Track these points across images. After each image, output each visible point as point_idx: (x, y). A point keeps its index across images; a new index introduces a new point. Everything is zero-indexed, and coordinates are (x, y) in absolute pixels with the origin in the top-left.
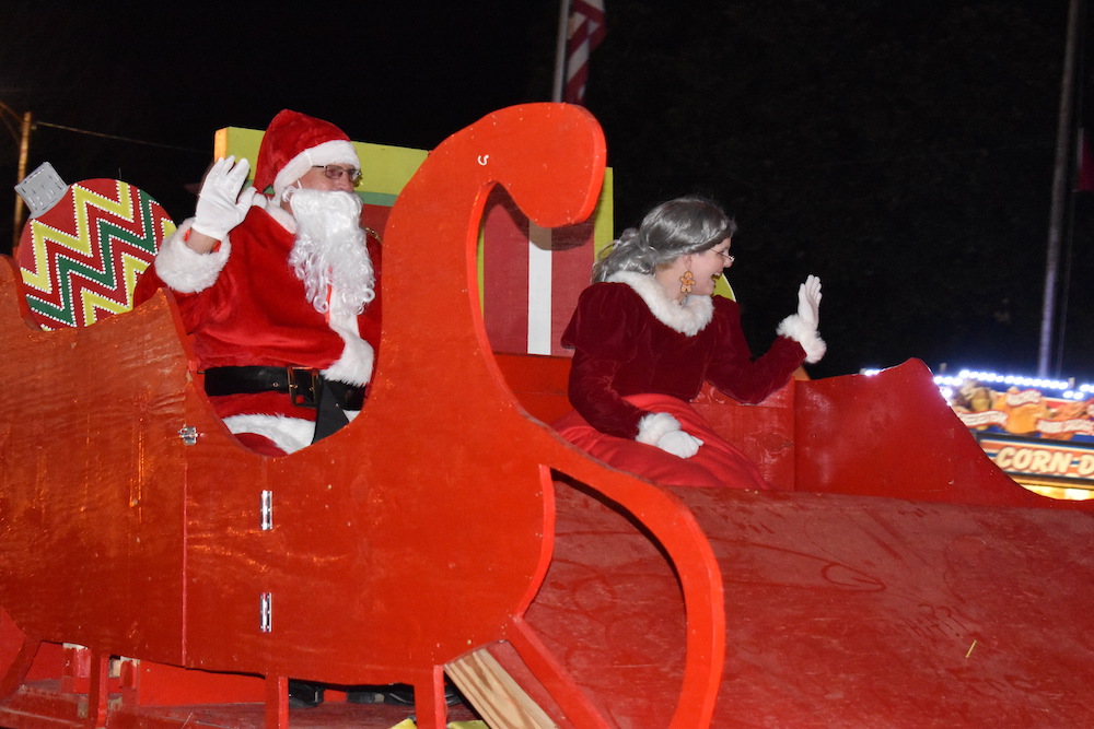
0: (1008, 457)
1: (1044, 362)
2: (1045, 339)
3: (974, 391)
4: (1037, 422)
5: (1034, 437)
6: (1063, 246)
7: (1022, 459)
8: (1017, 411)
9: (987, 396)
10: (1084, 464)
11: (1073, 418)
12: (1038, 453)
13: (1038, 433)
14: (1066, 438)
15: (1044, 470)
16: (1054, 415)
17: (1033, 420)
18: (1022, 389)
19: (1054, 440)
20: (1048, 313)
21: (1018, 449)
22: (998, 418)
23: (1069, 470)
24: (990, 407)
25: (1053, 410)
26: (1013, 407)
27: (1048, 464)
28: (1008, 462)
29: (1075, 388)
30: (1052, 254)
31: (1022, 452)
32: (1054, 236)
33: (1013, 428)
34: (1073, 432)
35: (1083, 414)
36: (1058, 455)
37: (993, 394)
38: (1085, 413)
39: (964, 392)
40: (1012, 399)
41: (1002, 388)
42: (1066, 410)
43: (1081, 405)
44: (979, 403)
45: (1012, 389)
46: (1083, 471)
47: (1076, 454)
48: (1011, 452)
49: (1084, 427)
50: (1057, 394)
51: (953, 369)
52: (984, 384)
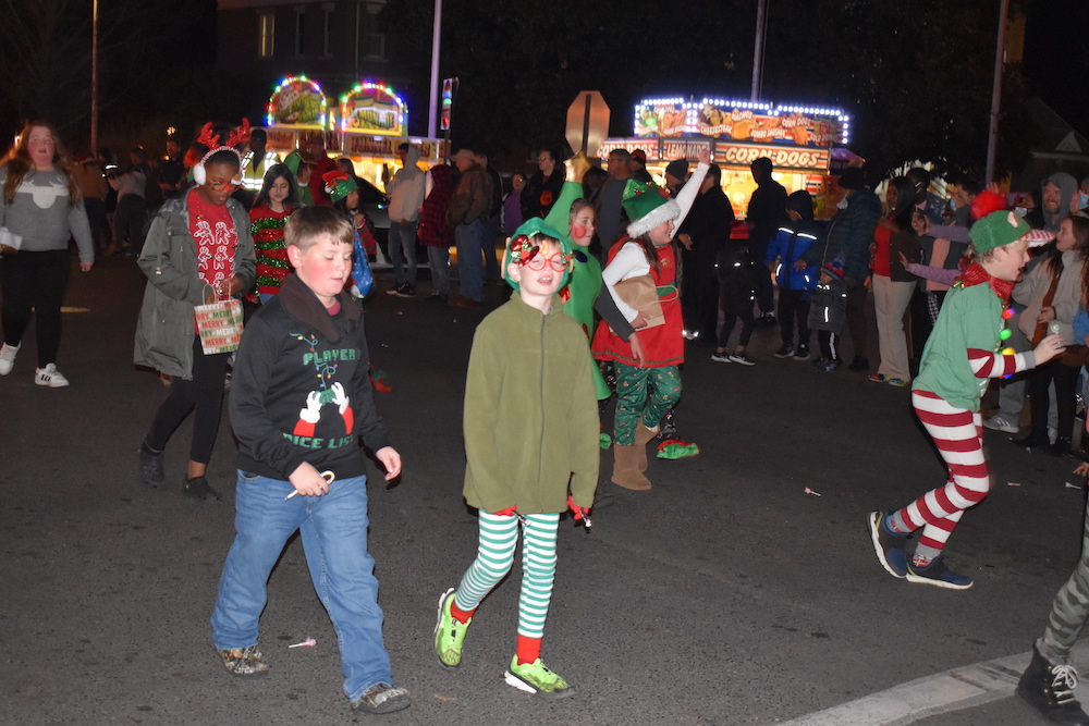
0: (732, 153)
1: (754, 92)
2: (755, 78)
3: (711, 112)
4: (751, 130)
5: (749, 140)
6: (766, 18)
7: (742, 155)
8: (738, 124)
9: (720, 115)
10: (779, 157)
11: (773, 128)
12: (750, 151)
13: (751, 138)
14: (768, 140)
16: (761, 126)
17: (748, 130)
18: (741, 110)
19: (761, 142)
20: (756, 61)
21: (738, 149)
22: (727, 129)
24: (722, 122)
25: (761, 123)
26: (735, 122)
28: (733, 156)
29: (775, 107)
30: (759, 25)
31: (742, 150)
32: (760, 12)
33: (736, 135)
34: (773, 137)
35: (780, 125)
36: (764, 151)
37: (723, 113)
38: (780, 124)
39: (705, 113)
40: (735, 116)
41: (730, 110)
42: (768, 123)
43: (778, 119)
44: (715, 120)
45: (736, 110)
46: (779, 161)
47: (775, 151)
48: (735, 150)
49: (780, 134)
50: (763, 112)
51: (698, 99)
52: (718, 108)
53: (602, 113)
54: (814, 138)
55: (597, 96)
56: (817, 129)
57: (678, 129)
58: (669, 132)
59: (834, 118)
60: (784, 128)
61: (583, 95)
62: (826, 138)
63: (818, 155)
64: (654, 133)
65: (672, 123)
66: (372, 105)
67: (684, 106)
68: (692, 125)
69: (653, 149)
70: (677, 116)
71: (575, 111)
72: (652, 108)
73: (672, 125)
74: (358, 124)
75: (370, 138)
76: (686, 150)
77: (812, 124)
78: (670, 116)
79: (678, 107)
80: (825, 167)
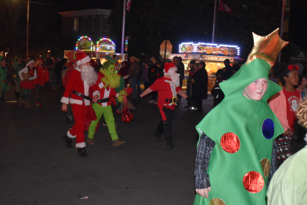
0: (207, 58)
1: (213, 41)
2: (213, 37)
3: (201, 46)
4: (212, 52)
5: (211, 54)
6: (216, 20)
7: (209, 58)
8: (208, 50)
9: (203, 47)
10: (220, 59)
11: (218, 51)
12: (212, 57)
13: (212, 53)
14: (217, 54)
15: (213, 60)
16: (215, 50)
17: (211, 51)
18: (209, 46)
19: (215, 55)
20: (213, 32)
21: (209, 56)
22: (205, 51)
23: (217, 60)
24: (203, 49)
26: (208, 49)
27: (214, 59)
28: (207, 59)
29: (218, 45)
30: (214, 21)
31: (209, 57)
32: (214, 18)
33: (208, 53)
35: (220, 50)
36: (215, 57)
37: (204, 47)
39: (199, 46)
40: (207, 48)
41: (206, 46)
42: (217, 49)
43: (219, 48)
44: (202, 48)
45: (207, 46)
46: (220, 60)
47: (218, 57)
48: (207, 57)
49: (220, 52)
50: (215, 46)
51: (197, 43)
52: (202, 45)
53: (170, 46)
54: (230, 53)
55: (168, 41)
56: (230, 51)
57: (191, 51)
58: (189, 52)
59: (235, 48)
60: (221, 51)
61: (164, 41)
62: (233, 53)
63: (231, 58)
64: (185, 52)
65: (190, 49)
66: (105, 44)
67: (193, 45)
68: (195, 50)
69: (185, 57)
70: (191, 47)
71: (162, 46)
72: (184, 45)
73: (190, 50)
74: (101, 49)
75: (105, 53)
76: (193, 57)
77: (229, 50)
78: (189, 47)
79: (191, 45)
80: (233, 62)
